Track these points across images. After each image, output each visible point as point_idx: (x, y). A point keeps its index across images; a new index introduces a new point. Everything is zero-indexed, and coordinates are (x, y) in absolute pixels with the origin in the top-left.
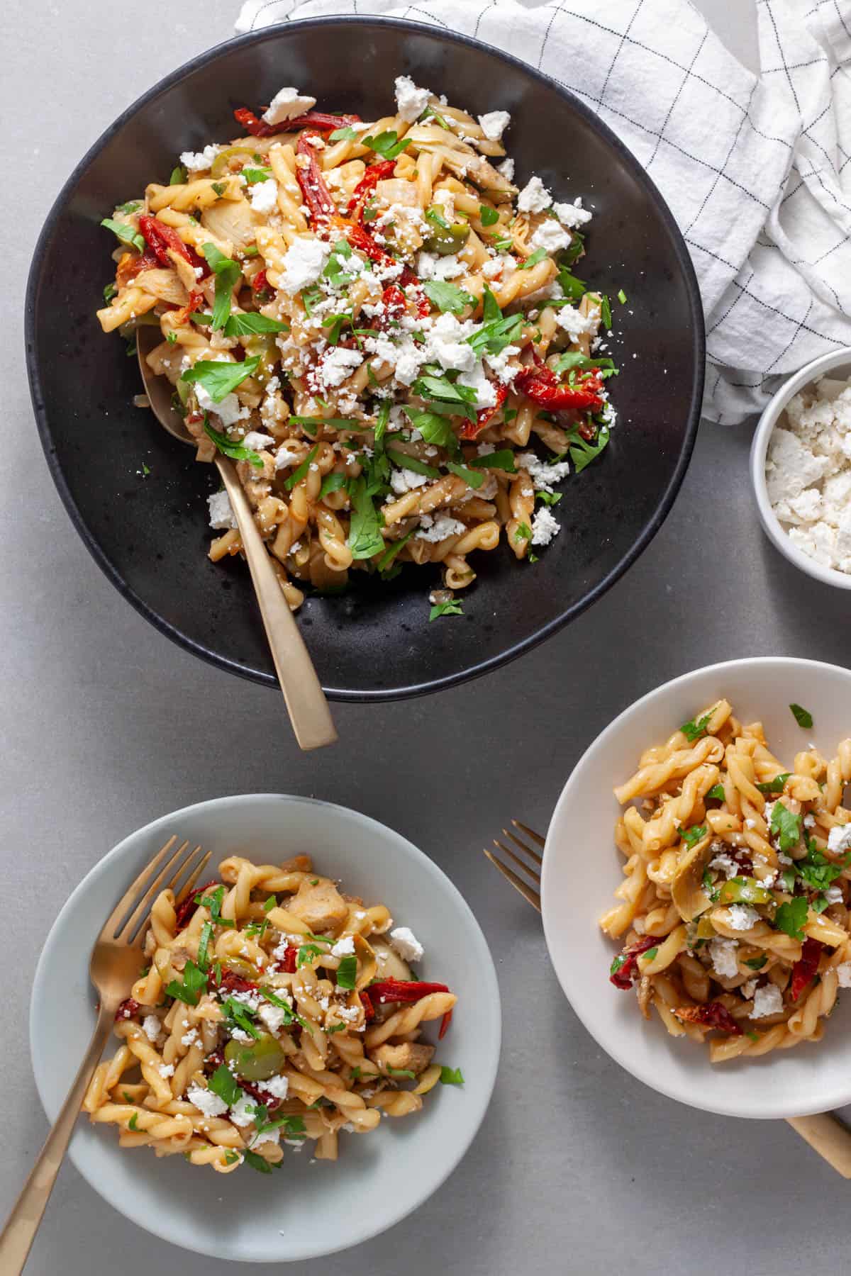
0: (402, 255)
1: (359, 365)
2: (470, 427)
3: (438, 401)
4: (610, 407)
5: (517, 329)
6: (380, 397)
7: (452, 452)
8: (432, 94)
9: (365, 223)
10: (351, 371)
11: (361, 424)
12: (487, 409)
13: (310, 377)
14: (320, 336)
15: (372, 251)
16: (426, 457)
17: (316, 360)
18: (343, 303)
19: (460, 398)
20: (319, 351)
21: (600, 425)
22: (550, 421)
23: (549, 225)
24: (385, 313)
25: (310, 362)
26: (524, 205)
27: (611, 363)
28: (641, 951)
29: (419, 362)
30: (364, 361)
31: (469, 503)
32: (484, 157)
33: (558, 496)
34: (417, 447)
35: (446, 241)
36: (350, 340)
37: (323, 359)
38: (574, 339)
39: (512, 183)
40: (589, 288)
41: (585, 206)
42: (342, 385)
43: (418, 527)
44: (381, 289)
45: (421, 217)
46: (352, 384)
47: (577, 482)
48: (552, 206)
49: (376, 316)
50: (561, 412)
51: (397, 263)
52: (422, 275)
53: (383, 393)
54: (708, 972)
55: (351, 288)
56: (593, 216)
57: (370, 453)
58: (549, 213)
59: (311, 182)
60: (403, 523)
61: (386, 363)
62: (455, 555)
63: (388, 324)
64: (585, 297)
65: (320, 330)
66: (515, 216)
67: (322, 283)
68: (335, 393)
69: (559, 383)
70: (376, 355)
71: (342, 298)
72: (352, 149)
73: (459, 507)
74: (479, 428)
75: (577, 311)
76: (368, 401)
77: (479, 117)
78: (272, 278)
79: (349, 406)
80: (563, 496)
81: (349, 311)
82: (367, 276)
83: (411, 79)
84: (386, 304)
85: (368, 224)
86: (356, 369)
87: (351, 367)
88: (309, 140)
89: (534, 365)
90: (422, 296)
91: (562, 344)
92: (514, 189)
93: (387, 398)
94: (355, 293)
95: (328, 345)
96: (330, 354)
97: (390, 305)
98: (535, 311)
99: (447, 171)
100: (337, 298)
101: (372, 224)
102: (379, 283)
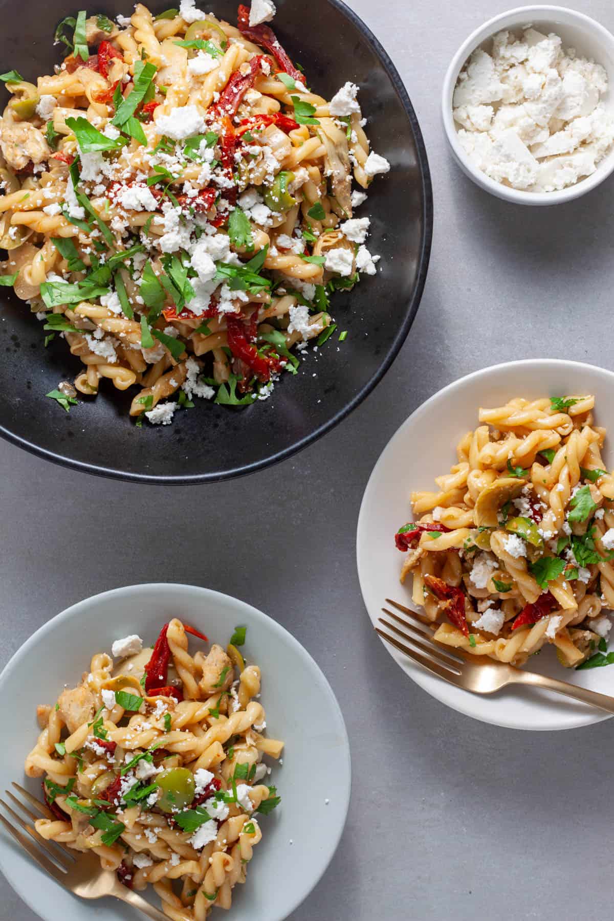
0: (240, 179)
1: (149, 210)
2: (172, 312)
3: (170, 278)
4: (272, 386)
5: (259, 288)
6: (141, 240)
7: (151, 313)
8: (359, 111)
9: (241, 139)
10: (140, 209)
11: (114, 242)
12: (192, 312)
13: (117, 186)
14: (147, 172)
15: (226, 158)
16: (134, 300)
17: (130, 181)
18: (178, 168)
19: (182, 290)
20: (138, 179)
21: (256, 391)
22: (229, 359)
23: (348, 254)
24: (194, 199)
25: (127, 179)
26: (346, 227)
27: (297, 364)
28: (428, 530)
29: (182, 246)
30: (154, 211)
31: (133, 351)
32: (351, 177)
33: (191, 405)
34: (135, 289)
35: (273, 197)
36: (160, 193)
37: (134, 185)
38: (290, 329)
39: (353, 209)
40: (330, 311)
41: (377, 264)
42: (128, 211)
43: (91, 332)
44: (206, 184)
45: (275, 169)
46: (132, 216)
47: (209, 409)
48: (360, 244)
49: (187, 195)
50: (239, 361)
51: (233, 180)
52: (240, 203)
53: (145, 240)
54: (465, 575)
55: (191, 165)
56: (375, 275)
57: (102, 262)
58: (355, 247)
59: (236, 85)
60: (85, 320)
61: (163, 226)
62: (97, 370)
63: (188, 206)
64: (322, 314)
65: (150, 169)
66: (335, 229)
67: (180, 144)
68: (119, 210)
69: (254, 343)
70: (163, 216)
71: (181, 164)
72: (282, 94)
73: (126, 347)
74: (177, 318)
75: (308, 316)
76: (133, 235)
77: (373, 152)
78: (158, 112)
79: (118, 225)
80: (194, 408)
81: (176, 175)
82: (207, 168)
83: (358, 91)
84: (200, 195)
85: (242, 141)
86: (145, 211)
87: (143, 207)
88: (263, 62)
89: (249, 318)
90: (227, 213)
91: (280, 325)
92: (350, 214)
93: (144, 246)
94: (191, 169)
95: (145, 181)
96: (140, 186)
97: (201, 198)
98: (285, 291)
99: (321, 162)
100: (179, 162)
101: (243, 144)
102: (209, 180)
